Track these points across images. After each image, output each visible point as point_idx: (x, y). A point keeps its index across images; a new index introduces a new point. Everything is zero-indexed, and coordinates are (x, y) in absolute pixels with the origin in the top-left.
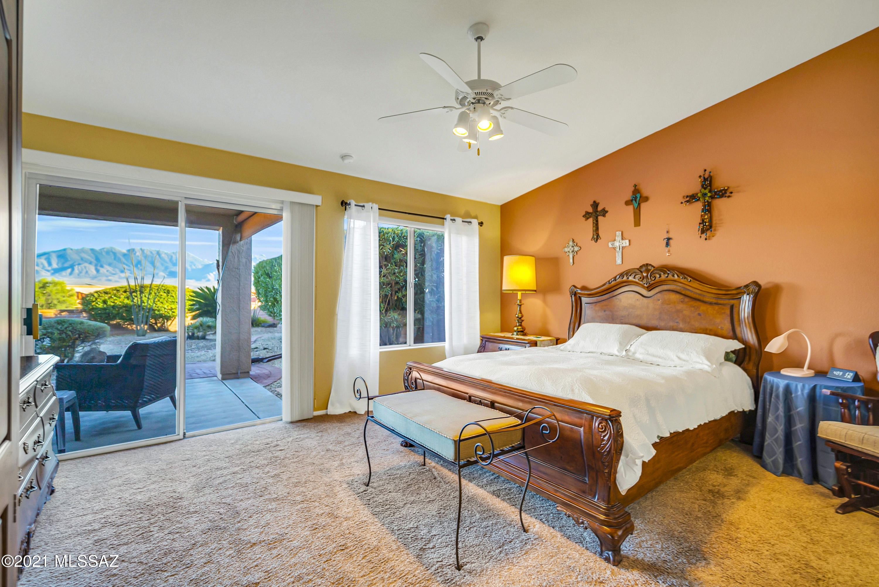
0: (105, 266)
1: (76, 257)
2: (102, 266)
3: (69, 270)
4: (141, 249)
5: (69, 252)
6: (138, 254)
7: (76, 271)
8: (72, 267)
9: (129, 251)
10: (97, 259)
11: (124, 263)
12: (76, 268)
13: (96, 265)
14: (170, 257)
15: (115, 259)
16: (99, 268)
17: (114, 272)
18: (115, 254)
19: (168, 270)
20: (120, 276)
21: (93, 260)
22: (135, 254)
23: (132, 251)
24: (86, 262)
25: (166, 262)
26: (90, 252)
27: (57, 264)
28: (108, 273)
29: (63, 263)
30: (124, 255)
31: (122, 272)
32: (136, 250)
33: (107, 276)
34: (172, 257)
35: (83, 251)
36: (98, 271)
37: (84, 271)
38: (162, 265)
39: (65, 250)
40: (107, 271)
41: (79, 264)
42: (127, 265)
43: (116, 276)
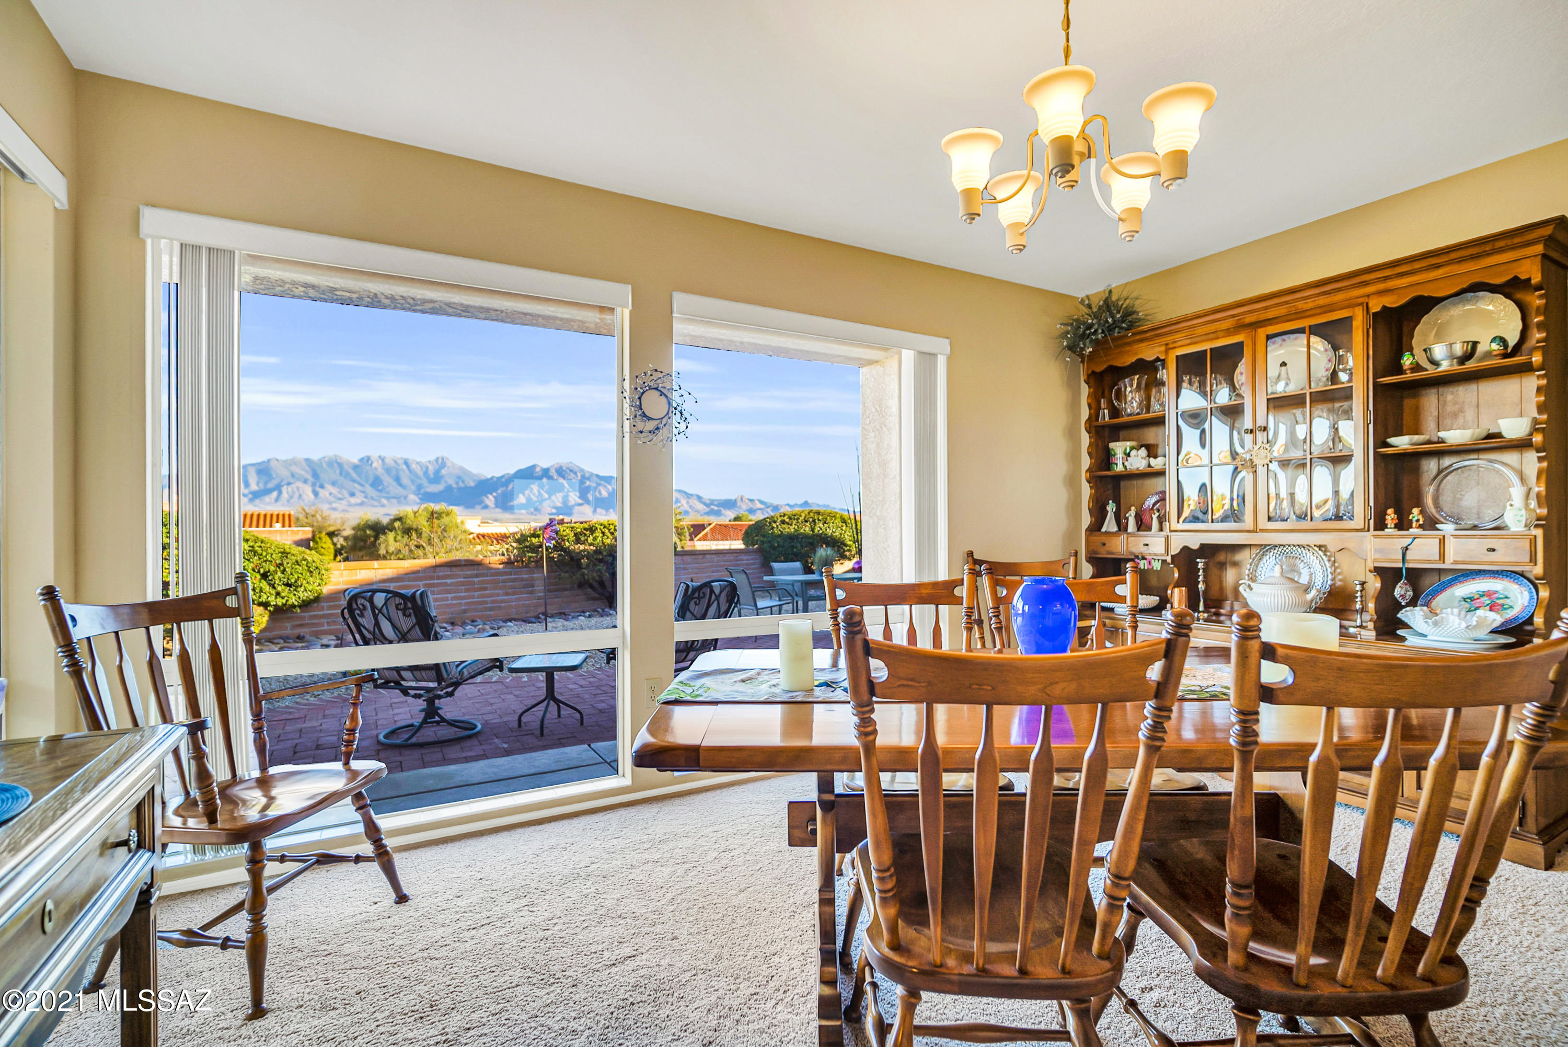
0: (327, 485)
1: (284, 473)
2: (322, 487)
3: (275, 494)
4: (380, 457)
5: (273, 464)
6: (375, 465)
7: (285, 495)
8: (278, 488)
9: (361, 460)
10: (315, 475)
11: (354, 481)
12: (284, 489)
13: (314, 485)
14: (424, 469)
15: (341, 474)
16: (318, 489)
17: (340, 496)
18: (340, 465)
19: (422, 491)
20: (349, 502)
21: (309, 477)
22: (371, 465)
23: (367, 460)
24: (298, 479)
25: (419, 478)
26: (304, 464)
27: (258, 484)
28: (331, 498)
29: (266, 483)
30: (355, 467)
31: (352, 494)
32: (372, 459)
33: (330, 503)
34: (427, 468)
35: (293, 462)
36: (316, 494)
37: (297, 495)
38: (413, 481)
39: (269, 461)
40: (330, 494)
41: (289, 484)
42: (359, 484)
43: (344, 502)
